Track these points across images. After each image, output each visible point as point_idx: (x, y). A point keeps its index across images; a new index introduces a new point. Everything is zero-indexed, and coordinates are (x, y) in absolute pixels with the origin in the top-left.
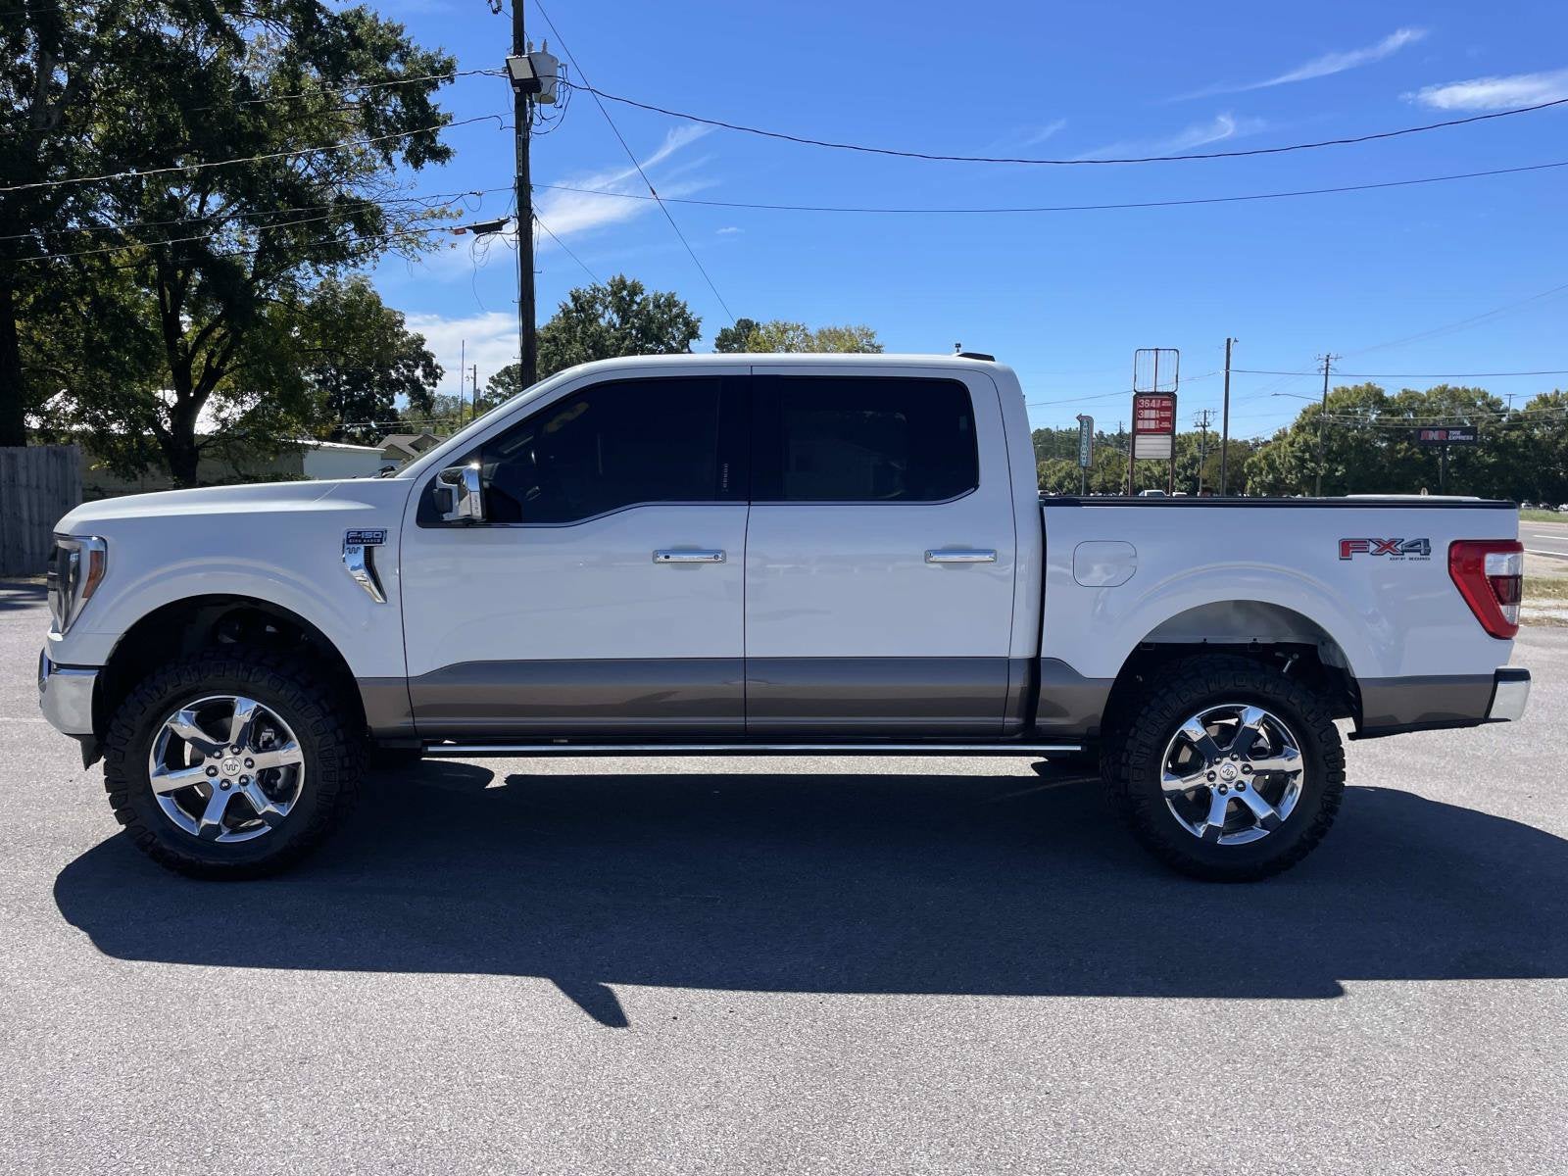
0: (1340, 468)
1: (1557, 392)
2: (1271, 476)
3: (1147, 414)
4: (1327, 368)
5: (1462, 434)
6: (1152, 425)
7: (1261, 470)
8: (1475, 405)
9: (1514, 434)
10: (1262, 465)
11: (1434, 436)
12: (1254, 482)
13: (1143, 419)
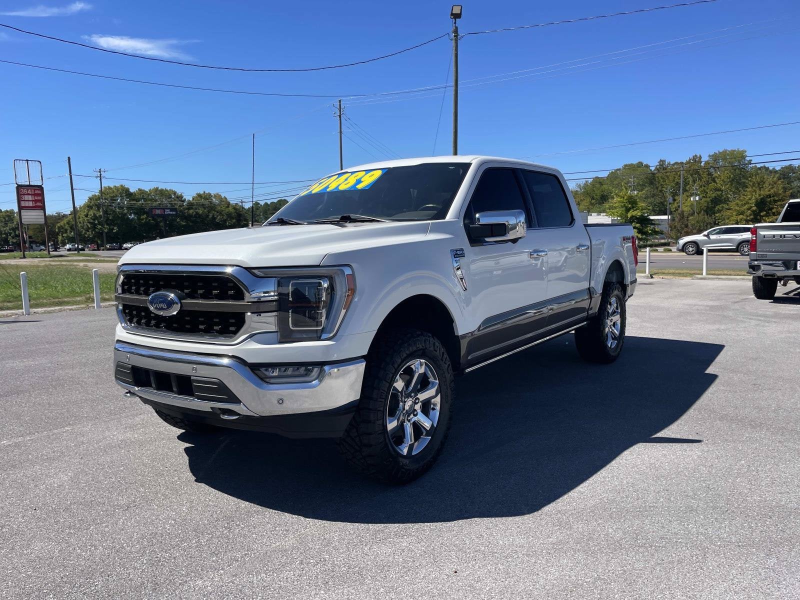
0: (115, 228)
1: (204, 192)
2: (73, 233)
3: (26, 197)
4: (100, 176)
5: (170, 211)
6: (31, 204)
7: (66, 230)
8: (171, 197)
9: (191, 211)
10: (66, 227)
11: (158, 212)
12: (63, 237)
13: (24, 201)
